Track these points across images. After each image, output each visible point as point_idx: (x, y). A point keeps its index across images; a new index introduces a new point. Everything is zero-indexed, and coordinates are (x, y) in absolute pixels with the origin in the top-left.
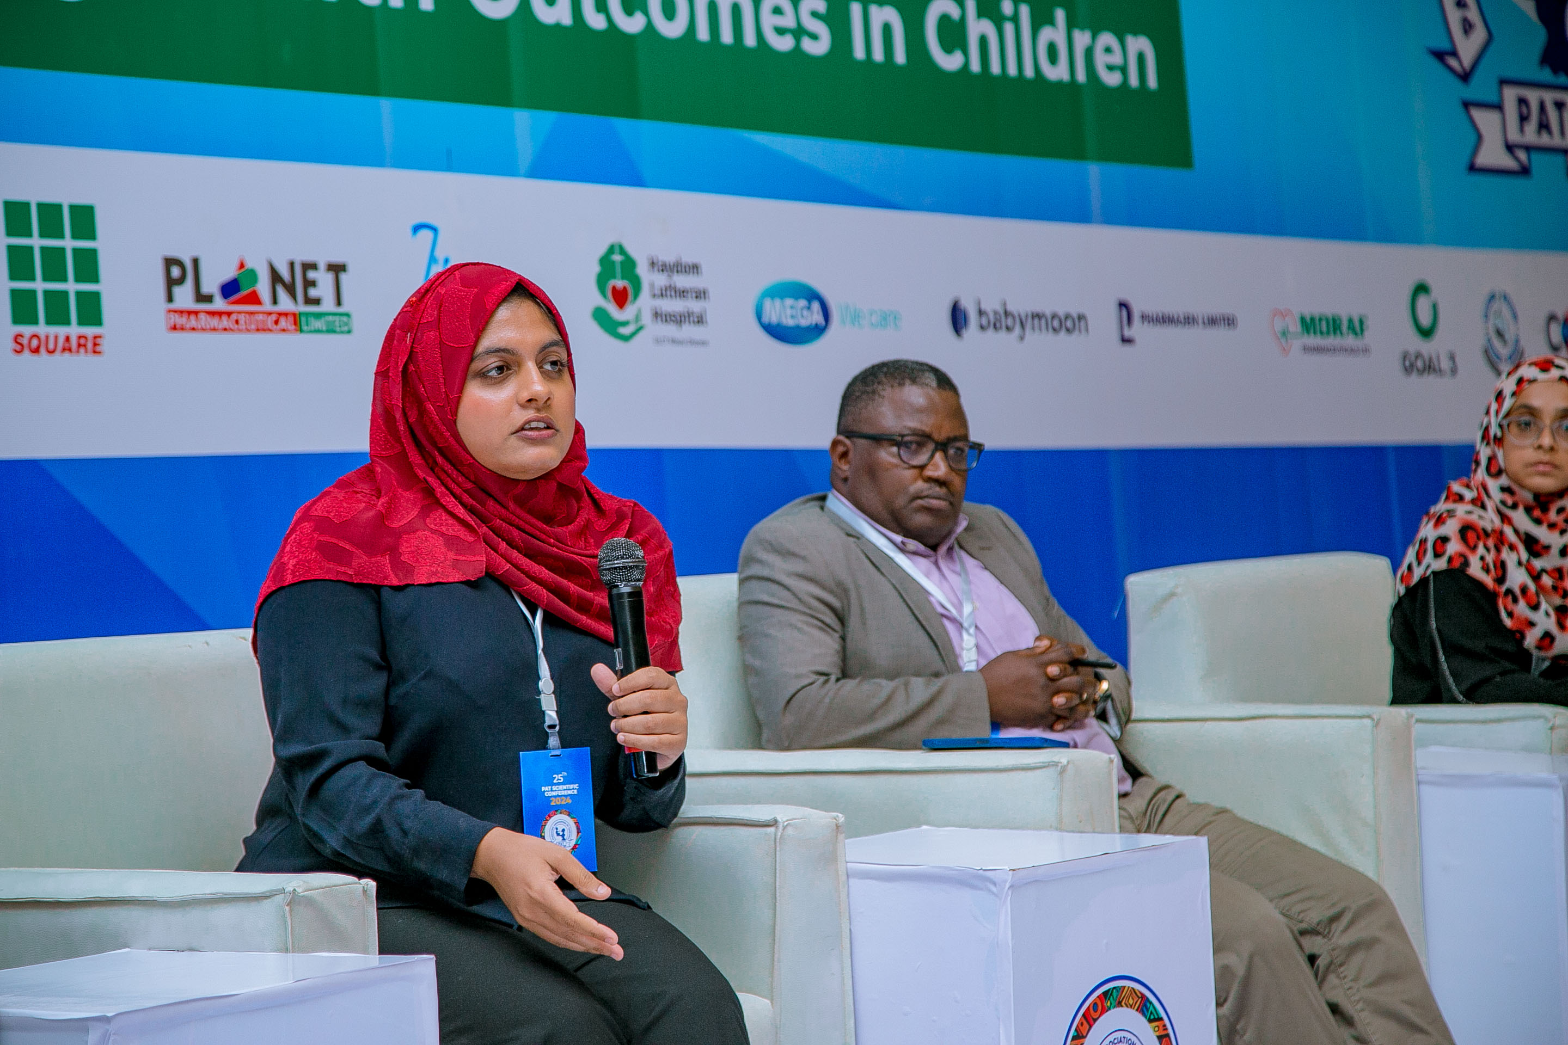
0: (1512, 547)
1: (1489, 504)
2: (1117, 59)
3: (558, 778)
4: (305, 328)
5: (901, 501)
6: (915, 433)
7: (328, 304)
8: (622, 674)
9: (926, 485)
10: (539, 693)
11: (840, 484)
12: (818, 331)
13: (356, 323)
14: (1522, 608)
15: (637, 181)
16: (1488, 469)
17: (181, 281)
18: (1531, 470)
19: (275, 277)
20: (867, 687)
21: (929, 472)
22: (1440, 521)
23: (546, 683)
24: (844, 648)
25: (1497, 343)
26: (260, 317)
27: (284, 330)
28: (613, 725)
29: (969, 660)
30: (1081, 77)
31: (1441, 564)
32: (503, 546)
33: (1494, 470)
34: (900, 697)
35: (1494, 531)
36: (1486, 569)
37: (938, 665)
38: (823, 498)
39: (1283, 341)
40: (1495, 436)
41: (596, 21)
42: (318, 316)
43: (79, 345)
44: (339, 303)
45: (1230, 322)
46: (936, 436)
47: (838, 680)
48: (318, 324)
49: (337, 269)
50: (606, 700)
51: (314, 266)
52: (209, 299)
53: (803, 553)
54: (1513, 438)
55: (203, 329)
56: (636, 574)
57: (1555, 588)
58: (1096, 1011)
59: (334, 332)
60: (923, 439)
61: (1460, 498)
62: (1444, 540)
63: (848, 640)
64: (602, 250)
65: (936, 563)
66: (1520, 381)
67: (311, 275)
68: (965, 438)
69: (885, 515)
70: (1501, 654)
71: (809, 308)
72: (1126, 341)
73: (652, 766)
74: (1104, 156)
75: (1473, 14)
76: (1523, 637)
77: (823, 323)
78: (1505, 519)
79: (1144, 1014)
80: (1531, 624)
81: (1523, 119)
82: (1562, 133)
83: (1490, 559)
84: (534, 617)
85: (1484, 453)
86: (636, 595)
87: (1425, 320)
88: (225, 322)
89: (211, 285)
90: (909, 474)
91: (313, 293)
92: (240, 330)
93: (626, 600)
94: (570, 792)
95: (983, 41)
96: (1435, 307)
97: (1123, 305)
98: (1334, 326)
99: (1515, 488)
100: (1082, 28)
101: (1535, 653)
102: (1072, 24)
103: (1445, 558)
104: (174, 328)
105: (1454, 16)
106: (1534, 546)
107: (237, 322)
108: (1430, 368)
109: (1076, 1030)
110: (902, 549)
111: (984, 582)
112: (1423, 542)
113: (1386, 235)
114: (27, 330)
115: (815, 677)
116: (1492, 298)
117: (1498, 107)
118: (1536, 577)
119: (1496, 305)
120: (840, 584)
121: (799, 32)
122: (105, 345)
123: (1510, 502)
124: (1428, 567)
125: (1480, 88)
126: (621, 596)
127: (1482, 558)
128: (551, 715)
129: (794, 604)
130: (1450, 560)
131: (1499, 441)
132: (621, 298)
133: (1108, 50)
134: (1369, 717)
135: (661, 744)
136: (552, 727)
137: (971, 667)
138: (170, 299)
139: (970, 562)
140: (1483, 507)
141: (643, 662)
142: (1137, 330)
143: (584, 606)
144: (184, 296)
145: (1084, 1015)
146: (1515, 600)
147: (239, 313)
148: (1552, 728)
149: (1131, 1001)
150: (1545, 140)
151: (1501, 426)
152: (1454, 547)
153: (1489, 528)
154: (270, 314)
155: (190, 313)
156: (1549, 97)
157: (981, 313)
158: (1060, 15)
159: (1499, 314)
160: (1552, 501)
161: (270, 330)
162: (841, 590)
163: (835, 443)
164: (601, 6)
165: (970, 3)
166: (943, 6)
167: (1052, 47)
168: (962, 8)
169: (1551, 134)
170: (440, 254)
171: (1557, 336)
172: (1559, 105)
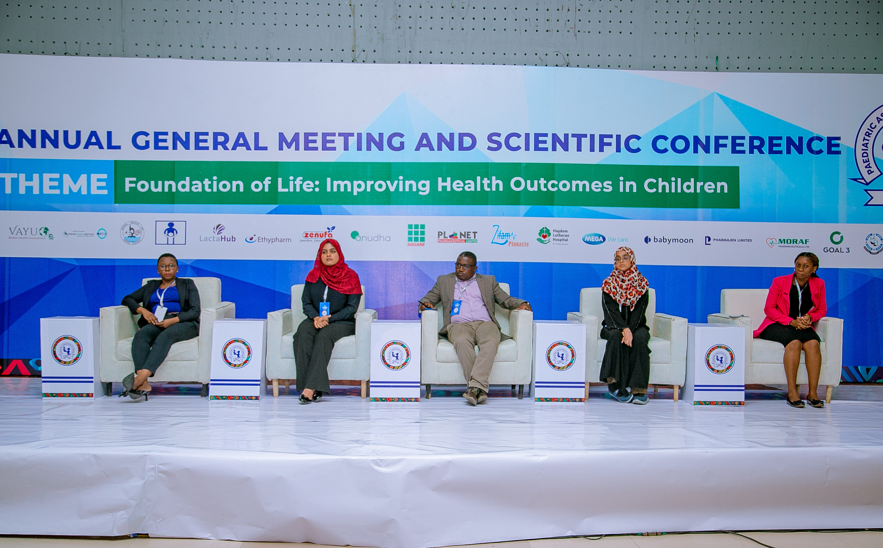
2: (713, 187)
4: (467, 242)
12: (601, 242)
17: (441, 235)
19: (461, 234)
25: (871, 245)
26: (457, 240)
27: (462, 242)
30: (699, 191)
39: (771, 244)
41: (545, 190)
43: (421, 245)
44: (475, 238)
45: (751, 240)
48: (470, 241)
49: (475, 233)
51: (470, 232)
52: (447, 238)
55: (444, 242)
59: (474, 242)
64: (541, 228)
71: (599, 238)
72: (707, 244)
74: (705, 207)
75: (873, 169)
77: (603, 240)
87: (837, 240)
88: (450, 241)
89: (447, 235)
91: (469, 236)
92: (453, 242)
95: (664, 186)
96: (842, 237)
97: (708, 237)
98: (793, 241)
100: (700, 182)
102: (695, 181)
104: (439, 242)
105: (864, 170)
108: (836, 251)
111: (474, 285)
114: (410, 242)
116: (870, 235)
119: (872, 237)
121: (603, 188)
122: (425, 245)
125: (874, 186)
132: (544, 237)
133: (709, 185)
138: (439, 238)
139: (474, 282)
142: (712, 242)
147: (453, 239)
154: (459, 239)
155: (442, 240)
157: (655, 239)
158: (691, 179)
159: (873, 239)
161: (459, 242)
164: (546, 187)
165: (660, 179)
166: (650, 180)
167: (689, 186)
168: (657, 180)
170: (499, 230)
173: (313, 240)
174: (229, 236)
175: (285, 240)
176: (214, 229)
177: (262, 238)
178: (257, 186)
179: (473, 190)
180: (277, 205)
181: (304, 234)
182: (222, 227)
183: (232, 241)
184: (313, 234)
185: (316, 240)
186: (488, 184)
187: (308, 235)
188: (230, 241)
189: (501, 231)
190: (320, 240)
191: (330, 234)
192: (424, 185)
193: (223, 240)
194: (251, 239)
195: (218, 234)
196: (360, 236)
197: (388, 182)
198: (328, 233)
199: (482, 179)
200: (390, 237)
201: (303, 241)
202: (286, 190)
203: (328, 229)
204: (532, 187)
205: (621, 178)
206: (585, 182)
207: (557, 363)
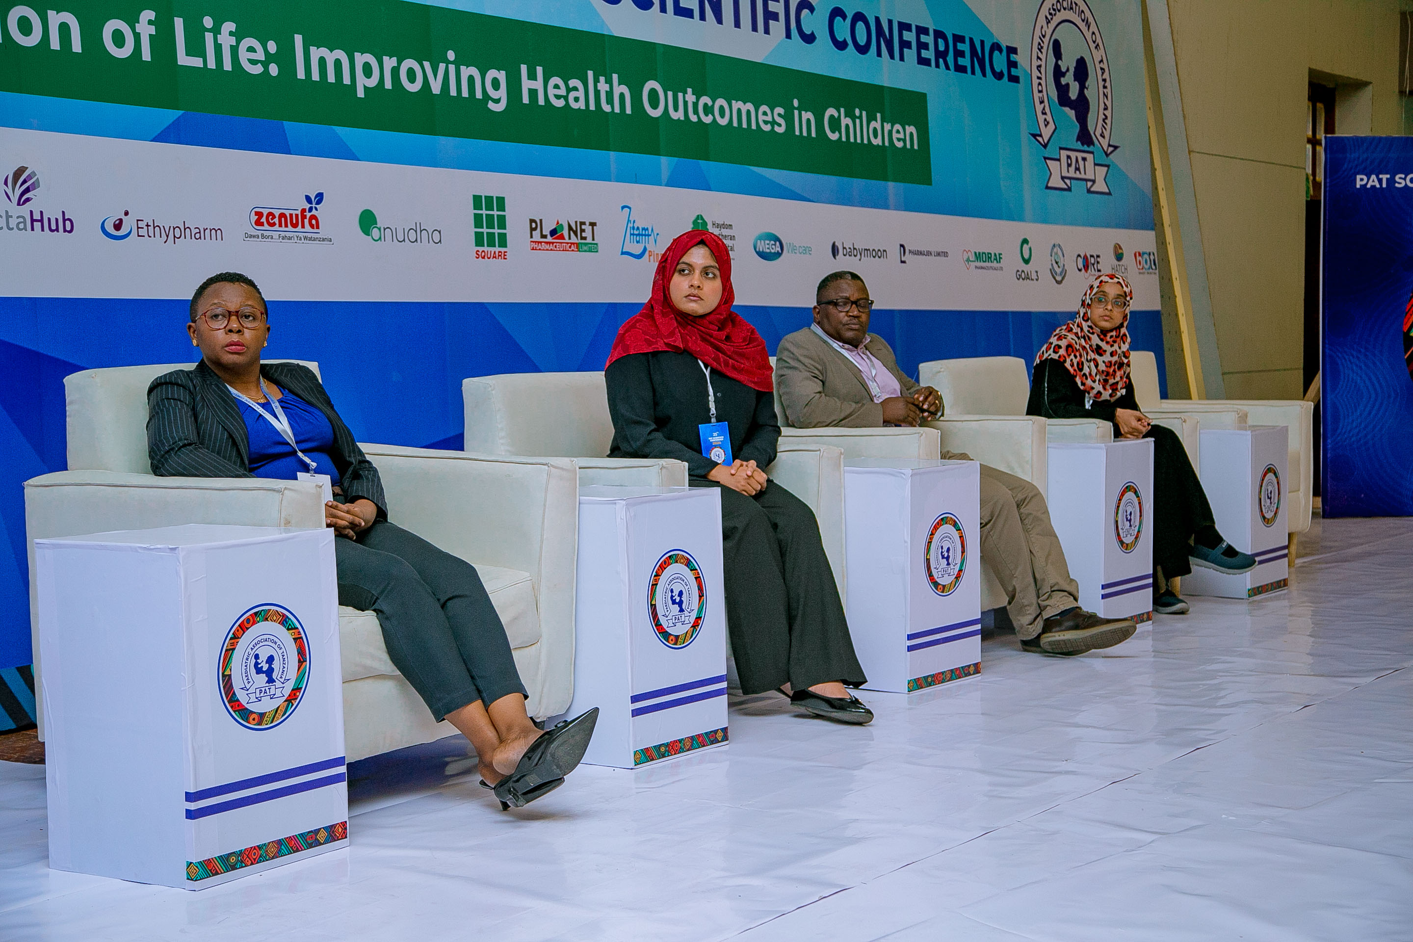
1: (1080, 335)
2: (901, 136)
4: (581, 250)
5: (840, 326)
6: (842, 298)
7: (589, 240)
9: (850, 319)
10: (708, 401)
11: (817, 321)
12: (779, 255)
13: (600, 248)
14: (1089, 381)
15: (709, 189)
16: (1083, 318)
17: (535, 229)
18: (1101, 319)
19: (570, 228)
21: (850, 314)
24: (823, 385)
25: (1055, 265)
26: (565, 244)
27: (573, 250)
30: (887, 144)
31: (1056, 357)
33: (1085, 318)
36: (1073, 365)
37: (863, 393)
38: (810, 326)
39: (966, 263)
40: (1088, 305)
41: (693, 118)
42: (586, 244)
43: (499, 256)
44: (593, 239)
45: (945, 254)
46: (852, 299)
48: (585, 248)
49: (593, 224)
51: (584, 223)
52: (545, 237)
53: (807, 347)
54: (1095, 304)
55: (544, 250)
58: (938, 525)
59: (591, 251)
60: (845, 300)
61: (1071, 330)
62: (1059, 346)
63: (826, 382)
64: (693, 219)
65: (857, 354)
66: (1101, 282)
67: (583, 227)
69: (837, 335)
71: (775, 245)
72: (903, 262)
74: (895, 180)
75: (1049, 118)
76: (1086, 394)
77: (780, 251)
78: (1089, 338)
79: (955, 528)
80: (1092, 388)
81: (1069, 165)
82: (1085, 173)
83: (1075, 360)
84: (706, 370)
85: (1082, 312)
87: (1026, 256)
88: (551, 247)
89: (546, 232)
90: (842, 314)
91: (584, 235)
92: (557, 250)
95: (847, 126)
96: (1030, 249)
97: (902, 246)
98: (988, 257)
99: (1092, 326)
100: (888, 122)
102: (883, 120)
103: (1058, 354)
104: (533, 249)
105: (1041, 118)
106: (1100, 351)
107: (556, 247)
108: (1028, 278)
109: (931, 532)
110: (843, 348)
113: (1011, 218)
114: (481, 249)
116: (1054, 245)
117: (1059, 160)
119: (1055, 250)
120: (821, 360)
121: (773, 123)
122: (508, 255)
123: (1091, 331)
124: (1051, 356)
125: (1050, 152)
127: (1072, 360)
128: (713, 410)
130: (1060, 356)
136: (713, 414)
138: (531, 237)
140: (1078, 337)
142: (908, 257)
144: (537, 235)
145: (934, 527)
146: (1085, 378)
147: (557, 243)
148: (1098, 428)
149: (951, 522)
150: (1078, 175)
151: (1092, 300)
152: (1062, 350)
153: (1078, 348)
154: (568, 243)
155: (539, 243)
156: (1080, 155)
157: (844, 248)
158: (879, 115)
159: (1056, 254)
160: (1108, 333)
161: (568, 251)
162: (822, 362)
163: (817, 305)
164: (696, 112)
165: (842, 110)
166: (831, 111)
167: (875, 130)
168: (839, 112)
169: (1080, 173)
170: (632, 219)
171: (1081, 266)
172: (1084, 159)
173: (275, 235)
174: (53, 213)
175: (207, 232)
176: (6, 183)
177: (148, 226)
178: (118, 38)
179: (583, 107)
180: (181, 112)
181: (253, 213)
182: (29, 177)
183: (65, 231)
184: (274, 217)
185: (283, 234)
186: (607, 92)
187: (264, 220)
188: (57, 230)
189: (634, 222)
190: (291, 234)
191: (313, 217)
192: (496, 84)
193: (37, 225)
194: (118, 226)
195: (19, 204)
196: (378, 226)
197: (427, 64)
198: (308, 215)
199: (596, 81)
200: (440, 232)
201: (251, 236)
202: (197, 62)
203: (308, 199)
204: (676, 109)
205: (796, 103)
206: (750, 106)
207: (1125, 536)
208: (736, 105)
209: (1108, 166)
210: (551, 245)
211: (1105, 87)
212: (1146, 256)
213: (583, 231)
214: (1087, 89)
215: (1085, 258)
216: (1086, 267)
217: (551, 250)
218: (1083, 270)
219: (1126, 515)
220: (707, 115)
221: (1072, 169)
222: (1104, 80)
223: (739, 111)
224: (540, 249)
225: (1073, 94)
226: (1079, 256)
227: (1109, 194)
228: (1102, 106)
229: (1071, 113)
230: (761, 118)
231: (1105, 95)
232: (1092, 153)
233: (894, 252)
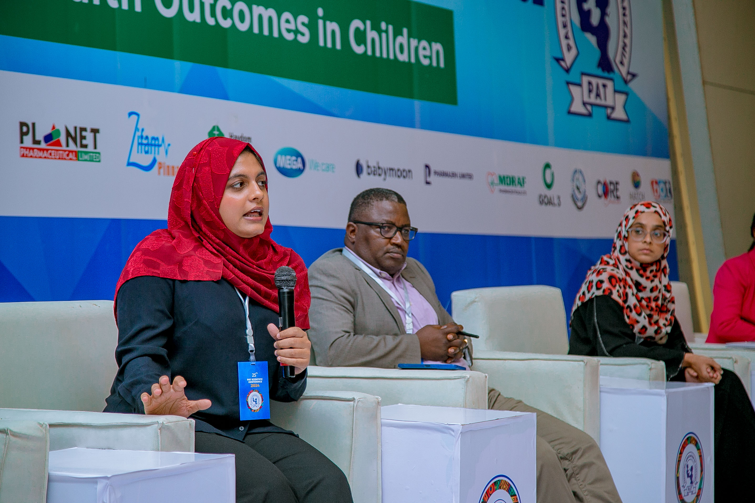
0: (630, 287)
1: (620, 267)
2: (427, 53)
3: (254, 375)
4: (80, 159)
5: (380, 254)
6: (388, 222)
7: (90, 148)
8: (282, 329)
9: (392, 247)
10: (246, 335)
11: (350, 244)
12: (300, 171)
13: (102, 157)
14: (634, 314)
15: (226, 97)
16: (620, 251)
17: (27, 133)
18: (640, 252)
19: (68, 134)
20: (368, 339)
21: (393, 241)
22: (599, 273)
23: (249, 331)
24: (355, 320)
25: (576, 192)
26: (61, 152)
27: (71, 159)
28: (276, 352)
29: (409, 328)
30: (413, 60)
31: (600, 293)
32: (231, 266)
33: (623, 252)
34: (382, 344)
35: (623, 279)
36: (620, 296)
37: (396, 330)
38: (341, 251)
39: (492, 187)
40: (624, 236)
41: (211, 21)
42: (86, 153)
44: (95, 148)
45: (470, 176)
46: (397, 224)
47: (354, 335)
48: (86, 157)
49: (95, 131)
50: (274, 341)
51: (85, 130)
52: (38, 142)
53: (338, 276)
54: (633, 237)
55: (36, 157)
56: (292, 283)
57: (648, 306)
58: (491, 491)
59: (93, 161)
60: (391, 225)
61: (608, 263)
62: (601, 282)
63: (357, 316)
64: (210, 128)
65: (393, 283)
66: (637, 212)
67: (84, 133)
68: (409, 225)
69: (372, 260)
70: (626, 334)
71: (296, 161)
72: (428, 183)
73: (292, 373)
74: (422, 98)
75: (571, 42)
76: (633, 327)
77: (303, 168)
78: (627, 274)
79: (509, 493)
80: (638, 322)
81: (590, 91)
83: (621, 291)
84: (245, 300)
85: (618, 243)
86: (291, 293)
87: (549, 181)
88: (45, 154)
89: (40, 136)
90: (384, 241)
91: (84, 142)
92: (52, 158)
93: (286, 295)
94: (259, 382)
95: (373, 41)
96: (553, 175)
97: (427, 166)
98: (512, 181)
99: (632, 260)
100: (414, 38)
101: (637, 335)
102: (410, 36)
103: (602, 290)
104: (23, 156)
105: (564, 42)
106: (638, 286)
107: (51, 154)
108: (550, 203)
109: (483, 499)
110: (379, 276)
111: (414, 293)
112: (591, 282)
113: (534, 141)
115: (344, 333)
116: (576, 172)
117: (580, 85)
118: (640, 301)
119: (577, 175)
120: (353, 291)
121: (296, 32)
123: (630, 266)
124: (593, 294)
125: (574, 76)
126: (284, 293)
127: (618, 291)
128: (252, 346)
129: (333, 299)
130: (604, 291)
131: (626, 238)
133: (424, 49)
134: (582, 361)
135: (297, 362)
136: (252, 351)
137: (410, 332)
138: (22, 142)
139: (407, 284)
140: (618, 268)
141: (292, 324)
142: (432, 178)
143: (267, 296)
144: (28, 141)
145: (486, 492)
146: (631, 311)
147: (52, 150)
148: (650, 369)
149: (504, 487)
150: (598, 101)
151: (627, 231)
152: (606, 285)
153: (621, 278)
154: (65, 151)
155: (30, 149)
156: (601, 82)
157: (368, 167)
158: (405, 31)
159: (578, 179)
160: (648, 267)
161: (65, 159)
162: (354, 294)
163: (349, 226)
164: (213, 14)
165: (368, 23)
166: (356, 24)
167: (401, 46)
168: (365, 24)
169: (601, 99)
170: (140, 127)
171: (601, 191)
172: (604, 86)
189: (143, 130)
204: (191, 9)
205: (320, 12)
206: (272, 12)
207: (686, 494)
208: (258, 10)
209: (626, 94)
210: (45, 152)
211: (624, 15)
212: (662, 185)
213: (83, 138)
214: (608, 16)
215: (605, 185)
216: (606, 193)
217: (45, 157)
218: (603, 197)
219: (687, 471)
220: (225, 18)
221: (593, 95)
222: (624, 8)
223: (260, 17)
224: (31, 157)
225: (595, 20)
226: (599, 182)
227: (627, 121)
228: (622, 34)
229: (592, 39)
230: (284, 26)
231: (625, 23)
232: (611, 79)
233: (419, 173)
